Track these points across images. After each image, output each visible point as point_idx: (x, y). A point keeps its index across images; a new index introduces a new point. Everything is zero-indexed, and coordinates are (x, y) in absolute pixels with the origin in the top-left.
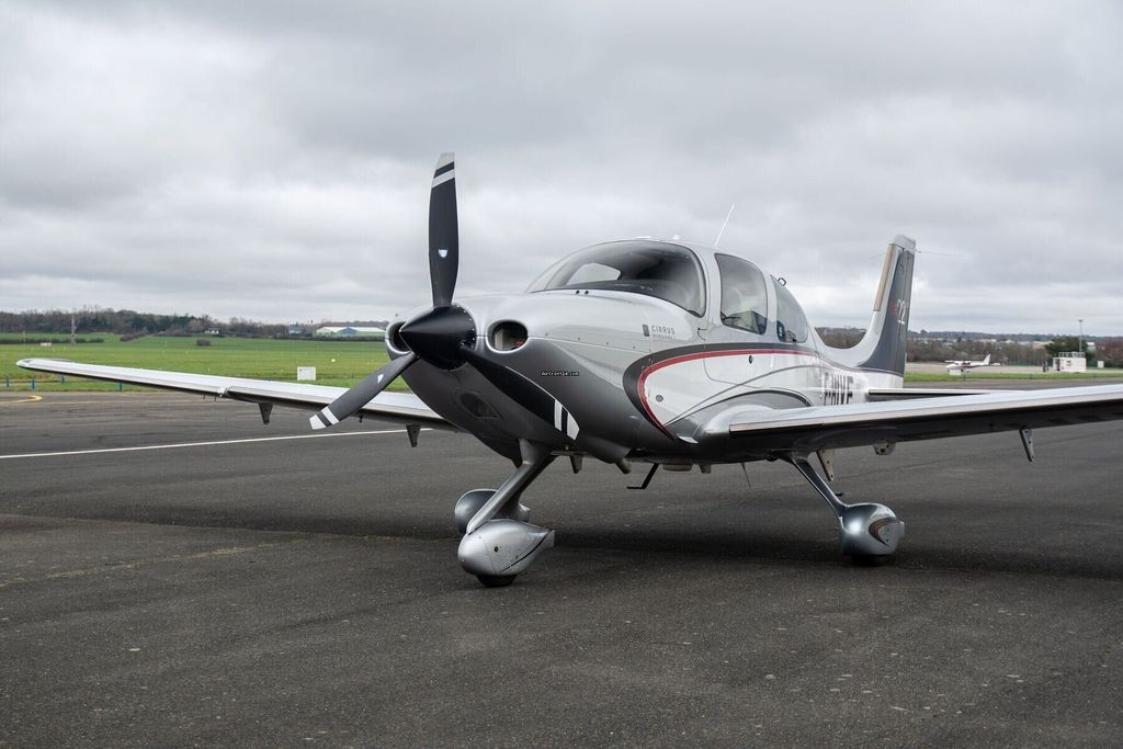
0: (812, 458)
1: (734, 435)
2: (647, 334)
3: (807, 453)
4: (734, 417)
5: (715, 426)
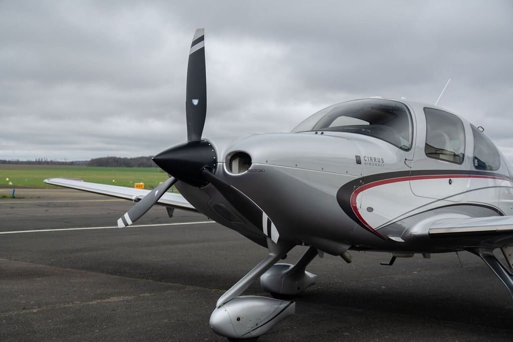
0: (497, 253)
1: (432, 236)
2: (359, 162)
3: (492, 249)
4: (433, 223)
5: (419, 229)
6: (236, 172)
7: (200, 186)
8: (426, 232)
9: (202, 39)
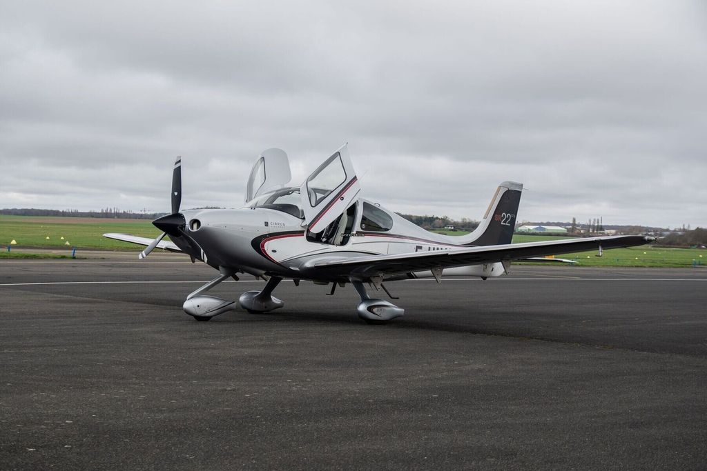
2: (267, 225)
5: (309, 264)
6: (195, 229)
7: (177, 236)
8: (313, 266)
9: (180, 161)
